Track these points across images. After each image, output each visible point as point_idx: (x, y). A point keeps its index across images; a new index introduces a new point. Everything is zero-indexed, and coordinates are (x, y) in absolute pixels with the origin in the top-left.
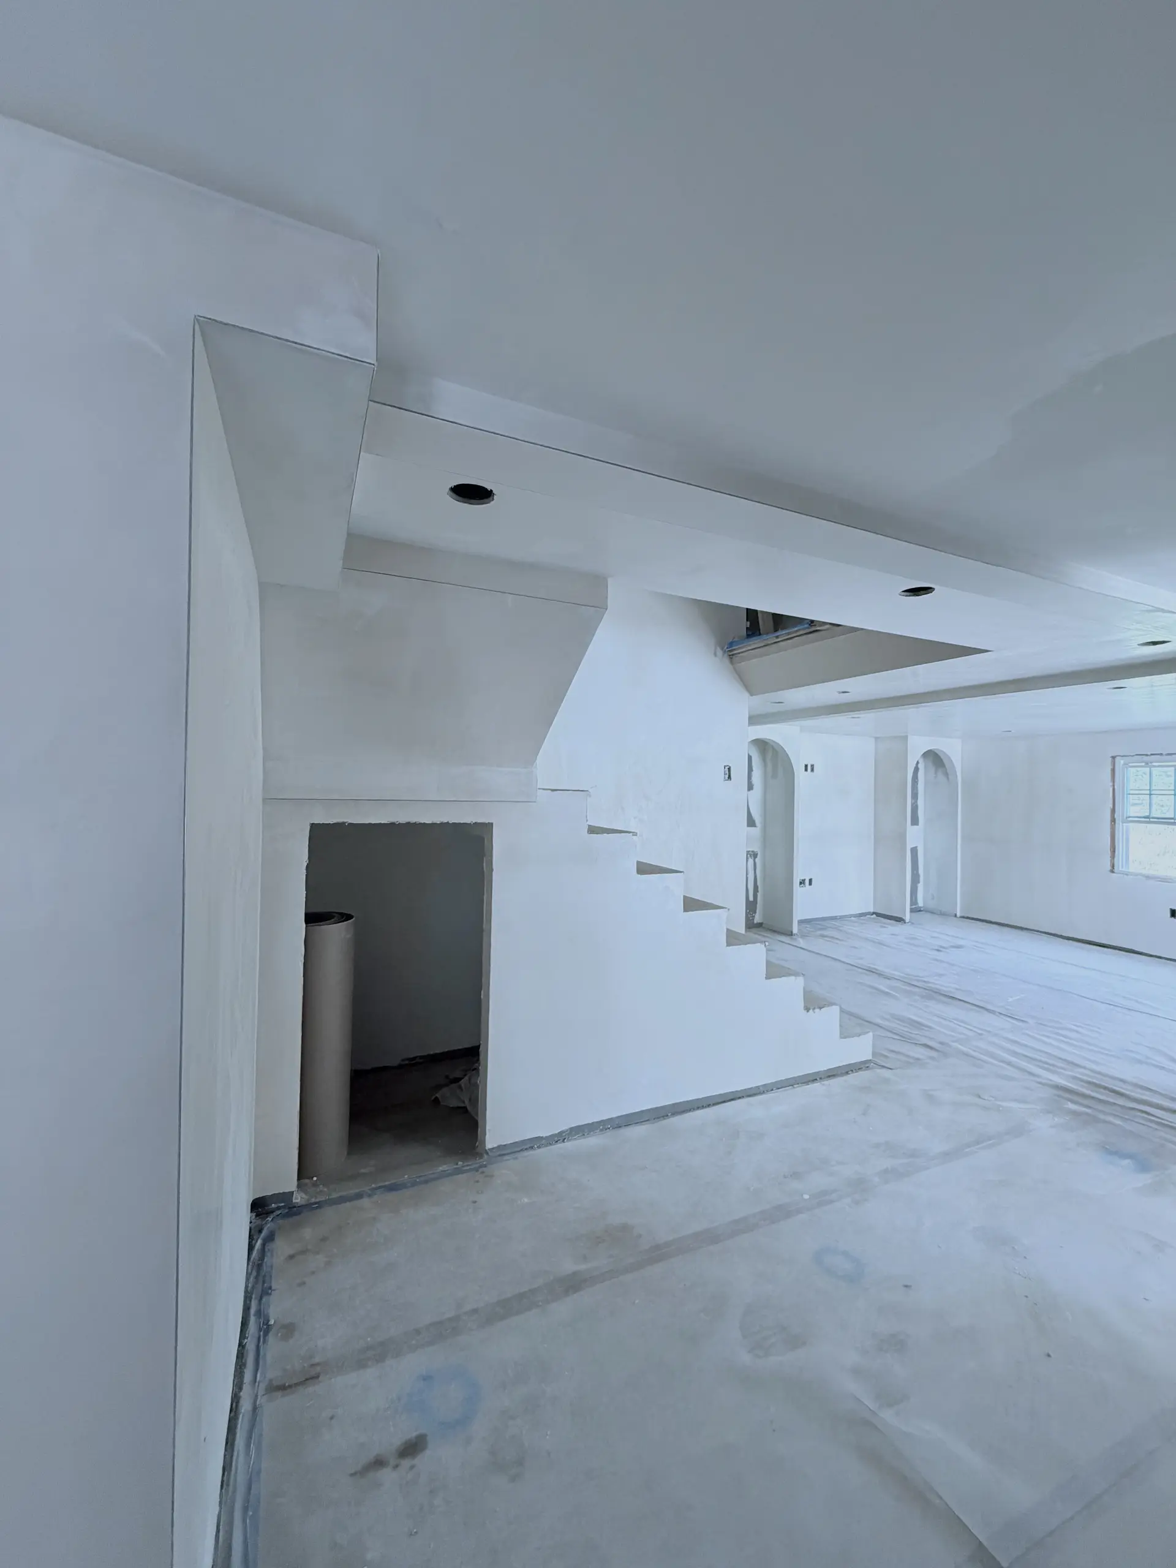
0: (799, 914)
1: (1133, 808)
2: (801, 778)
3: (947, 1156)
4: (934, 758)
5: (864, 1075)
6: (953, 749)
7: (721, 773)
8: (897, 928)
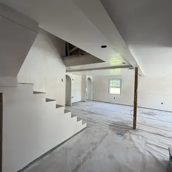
0: (72, 102)
1: (111, 85)
2: (72, 81)
3: (100, 142)
4: (89, 79)
5: (86, 130)
6: (91, 78)
7: (61, 80)
8: (84, 103)
